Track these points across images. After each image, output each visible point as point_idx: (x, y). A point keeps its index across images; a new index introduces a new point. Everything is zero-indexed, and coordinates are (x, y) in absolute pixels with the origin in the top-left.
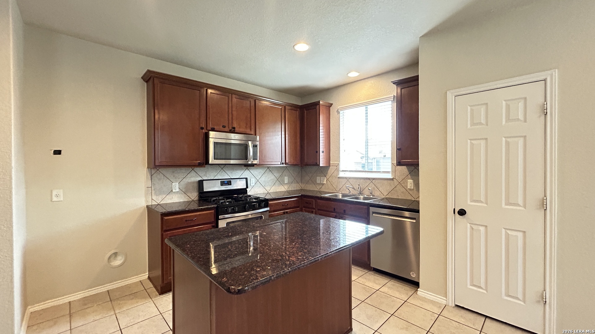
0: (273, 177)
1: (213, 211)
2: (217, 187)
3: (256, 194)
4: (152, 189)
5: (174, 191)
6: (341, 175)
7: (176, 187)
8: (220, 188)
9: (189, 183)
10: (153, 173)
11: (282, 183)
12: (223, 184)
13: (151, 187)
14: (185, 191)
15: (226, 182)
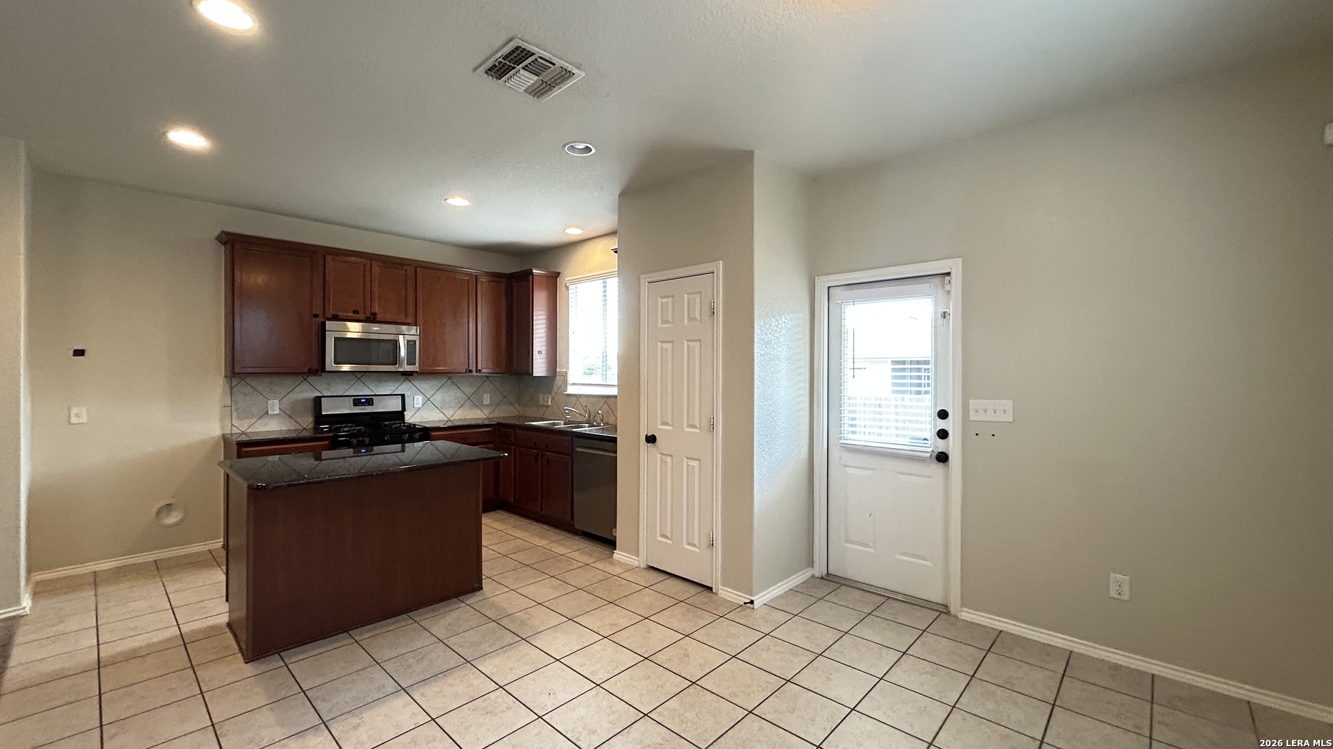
0: (459, 394)
1: (327, 442)
2: (347, 408)
3: (425, 422)
4: (232, 409)
5: (270, 412)
6: (571, 390)
7: (275, 407)
8: (352, 410)
9: (297, 401)
10: (233, 384)
11: (478, 405)
12: (357, 402)
13: (231, 406)
14: (289, 414)
15: (364, 400)
